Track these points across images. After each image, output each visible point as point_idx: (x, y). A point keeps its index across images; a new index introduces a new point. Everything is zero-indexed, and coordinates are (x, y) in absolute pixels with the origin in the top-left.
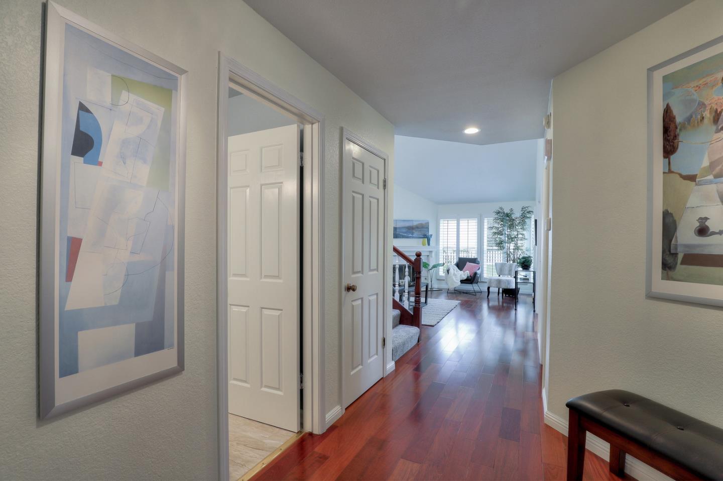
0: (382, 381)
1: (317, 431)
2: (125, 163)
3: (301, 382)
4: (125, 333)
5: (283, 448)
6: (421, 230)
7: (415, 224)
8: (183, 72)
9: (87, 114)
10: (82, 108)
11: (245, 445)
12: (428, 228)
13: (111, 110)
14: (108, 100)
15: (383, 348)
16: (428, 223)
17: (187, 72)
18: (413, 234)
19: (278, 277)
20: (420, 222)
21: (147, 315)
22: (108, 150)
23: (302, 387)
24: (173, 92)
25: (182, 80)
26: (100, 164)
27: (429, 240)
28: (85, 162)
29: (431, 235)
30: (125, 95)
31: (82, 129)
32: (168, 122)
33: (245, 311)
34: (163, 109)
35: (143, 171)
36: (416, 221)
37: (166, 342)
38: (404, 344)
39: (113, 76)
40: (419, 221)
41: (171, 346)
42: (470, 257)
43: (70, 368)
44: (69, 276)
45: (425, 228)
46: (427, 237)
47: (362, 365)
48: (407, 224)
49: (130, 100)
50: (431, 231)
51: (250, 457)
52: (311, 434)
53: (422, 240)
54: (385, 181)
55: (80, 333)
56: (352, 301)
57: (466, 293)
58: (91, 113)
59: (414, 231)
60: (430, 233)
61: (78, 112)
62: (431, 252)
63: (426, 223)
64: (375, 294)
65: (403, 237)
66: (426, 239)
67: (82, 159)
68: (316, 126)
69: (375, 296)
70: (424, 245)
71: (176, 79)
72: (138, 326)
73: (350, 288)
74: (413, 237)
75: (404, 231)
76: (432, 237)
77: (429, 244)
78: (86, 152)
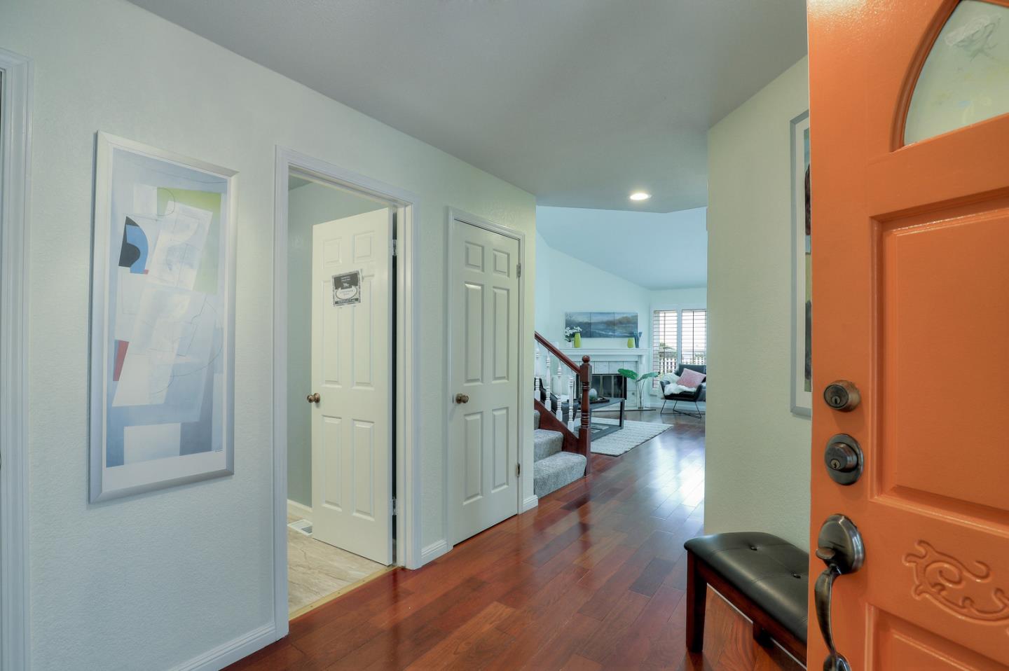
0: (516, 518)
1: (412, 566)
2: (171, 269)
3: (394, 507)
4: (170, 432)
5: (367, 580)
6: (626, 327)
7: (618, 317)
8: (233, 173)
9: (133, 227)
10: (129, 222)
11: (327, 574)
12: (636, 323)
13: (156, 220)
14: (154, 211)
15: (518, 477)
16: (637, 316)
17: (237, 172)
18: (614, 331)
19: (368, 384)
20: (625, 315)
21: (194, 416)
22: (154, 258)
23: (394, 513)
24: (223, 195)
25: (233, 182)
26: (146, 272)
27: (638, 339)
28: (131, 272)
29: (640, 333)
30: (171, 204)
31: (129, 241)
32: (216, 228)
33: (337, 423)
34: (211, 213)
35: (191, 276)
36: (618, 313)
37: (214, 444)
38: (557, 475)
39: (159, 188)
40: (624, 313)
41: (220, 448)
42: (697, 364)
43: (116, 459)
44: (117, 375)
45: (633, 324)
46: (634, 336)
47: (482, 495)
48: (605, 318)
49: (175, 209)
50: (642, 328)
51: (329, 586)
52: (403, 569)
53: (627, 339)
54: (519, 267)
55: (127, 429)
56: (466, 415)
57: (689, 415)
58: (137, 226)
59: (616, 328)
60: (639, 331)
61: (125, 227)
62: (640, 356)
63: (632, 317)
64: (504, 408)
65: (600, 336)
66: (634, 339)
67: (128, 269)
68: (408, 209)
69: (504, 412)
70: (630, 346)
71: (225, 182)
72: (184, 425)
73: (461, 400)
74: (615, 336)
75: (601, 327)
76: (642, 335)
77: (637, 346)
78: (132, 263)
